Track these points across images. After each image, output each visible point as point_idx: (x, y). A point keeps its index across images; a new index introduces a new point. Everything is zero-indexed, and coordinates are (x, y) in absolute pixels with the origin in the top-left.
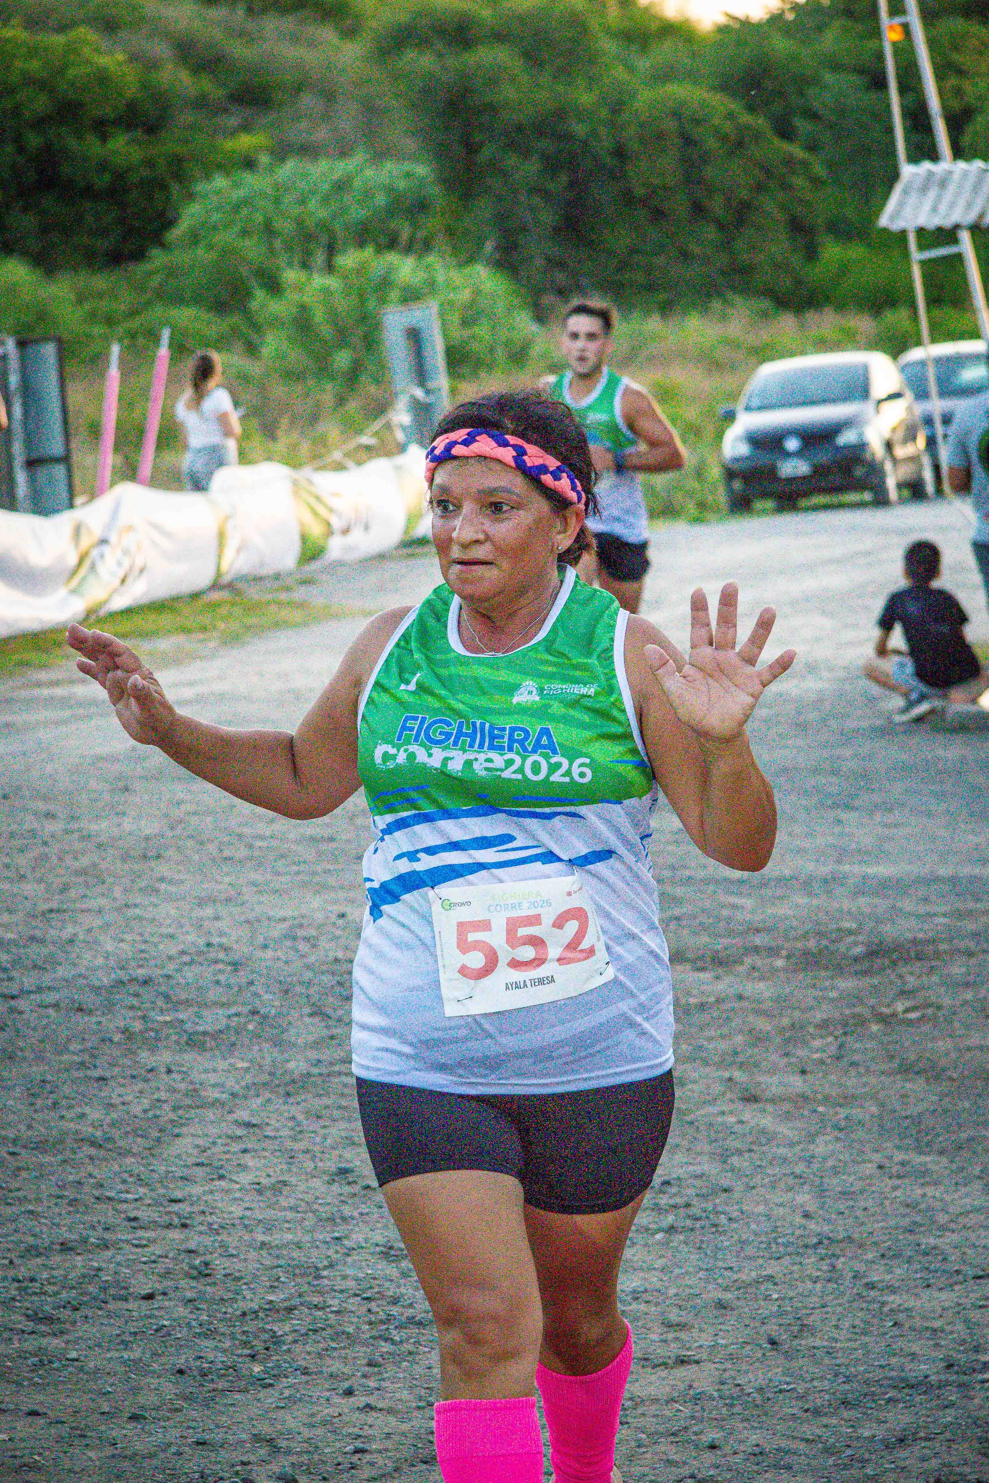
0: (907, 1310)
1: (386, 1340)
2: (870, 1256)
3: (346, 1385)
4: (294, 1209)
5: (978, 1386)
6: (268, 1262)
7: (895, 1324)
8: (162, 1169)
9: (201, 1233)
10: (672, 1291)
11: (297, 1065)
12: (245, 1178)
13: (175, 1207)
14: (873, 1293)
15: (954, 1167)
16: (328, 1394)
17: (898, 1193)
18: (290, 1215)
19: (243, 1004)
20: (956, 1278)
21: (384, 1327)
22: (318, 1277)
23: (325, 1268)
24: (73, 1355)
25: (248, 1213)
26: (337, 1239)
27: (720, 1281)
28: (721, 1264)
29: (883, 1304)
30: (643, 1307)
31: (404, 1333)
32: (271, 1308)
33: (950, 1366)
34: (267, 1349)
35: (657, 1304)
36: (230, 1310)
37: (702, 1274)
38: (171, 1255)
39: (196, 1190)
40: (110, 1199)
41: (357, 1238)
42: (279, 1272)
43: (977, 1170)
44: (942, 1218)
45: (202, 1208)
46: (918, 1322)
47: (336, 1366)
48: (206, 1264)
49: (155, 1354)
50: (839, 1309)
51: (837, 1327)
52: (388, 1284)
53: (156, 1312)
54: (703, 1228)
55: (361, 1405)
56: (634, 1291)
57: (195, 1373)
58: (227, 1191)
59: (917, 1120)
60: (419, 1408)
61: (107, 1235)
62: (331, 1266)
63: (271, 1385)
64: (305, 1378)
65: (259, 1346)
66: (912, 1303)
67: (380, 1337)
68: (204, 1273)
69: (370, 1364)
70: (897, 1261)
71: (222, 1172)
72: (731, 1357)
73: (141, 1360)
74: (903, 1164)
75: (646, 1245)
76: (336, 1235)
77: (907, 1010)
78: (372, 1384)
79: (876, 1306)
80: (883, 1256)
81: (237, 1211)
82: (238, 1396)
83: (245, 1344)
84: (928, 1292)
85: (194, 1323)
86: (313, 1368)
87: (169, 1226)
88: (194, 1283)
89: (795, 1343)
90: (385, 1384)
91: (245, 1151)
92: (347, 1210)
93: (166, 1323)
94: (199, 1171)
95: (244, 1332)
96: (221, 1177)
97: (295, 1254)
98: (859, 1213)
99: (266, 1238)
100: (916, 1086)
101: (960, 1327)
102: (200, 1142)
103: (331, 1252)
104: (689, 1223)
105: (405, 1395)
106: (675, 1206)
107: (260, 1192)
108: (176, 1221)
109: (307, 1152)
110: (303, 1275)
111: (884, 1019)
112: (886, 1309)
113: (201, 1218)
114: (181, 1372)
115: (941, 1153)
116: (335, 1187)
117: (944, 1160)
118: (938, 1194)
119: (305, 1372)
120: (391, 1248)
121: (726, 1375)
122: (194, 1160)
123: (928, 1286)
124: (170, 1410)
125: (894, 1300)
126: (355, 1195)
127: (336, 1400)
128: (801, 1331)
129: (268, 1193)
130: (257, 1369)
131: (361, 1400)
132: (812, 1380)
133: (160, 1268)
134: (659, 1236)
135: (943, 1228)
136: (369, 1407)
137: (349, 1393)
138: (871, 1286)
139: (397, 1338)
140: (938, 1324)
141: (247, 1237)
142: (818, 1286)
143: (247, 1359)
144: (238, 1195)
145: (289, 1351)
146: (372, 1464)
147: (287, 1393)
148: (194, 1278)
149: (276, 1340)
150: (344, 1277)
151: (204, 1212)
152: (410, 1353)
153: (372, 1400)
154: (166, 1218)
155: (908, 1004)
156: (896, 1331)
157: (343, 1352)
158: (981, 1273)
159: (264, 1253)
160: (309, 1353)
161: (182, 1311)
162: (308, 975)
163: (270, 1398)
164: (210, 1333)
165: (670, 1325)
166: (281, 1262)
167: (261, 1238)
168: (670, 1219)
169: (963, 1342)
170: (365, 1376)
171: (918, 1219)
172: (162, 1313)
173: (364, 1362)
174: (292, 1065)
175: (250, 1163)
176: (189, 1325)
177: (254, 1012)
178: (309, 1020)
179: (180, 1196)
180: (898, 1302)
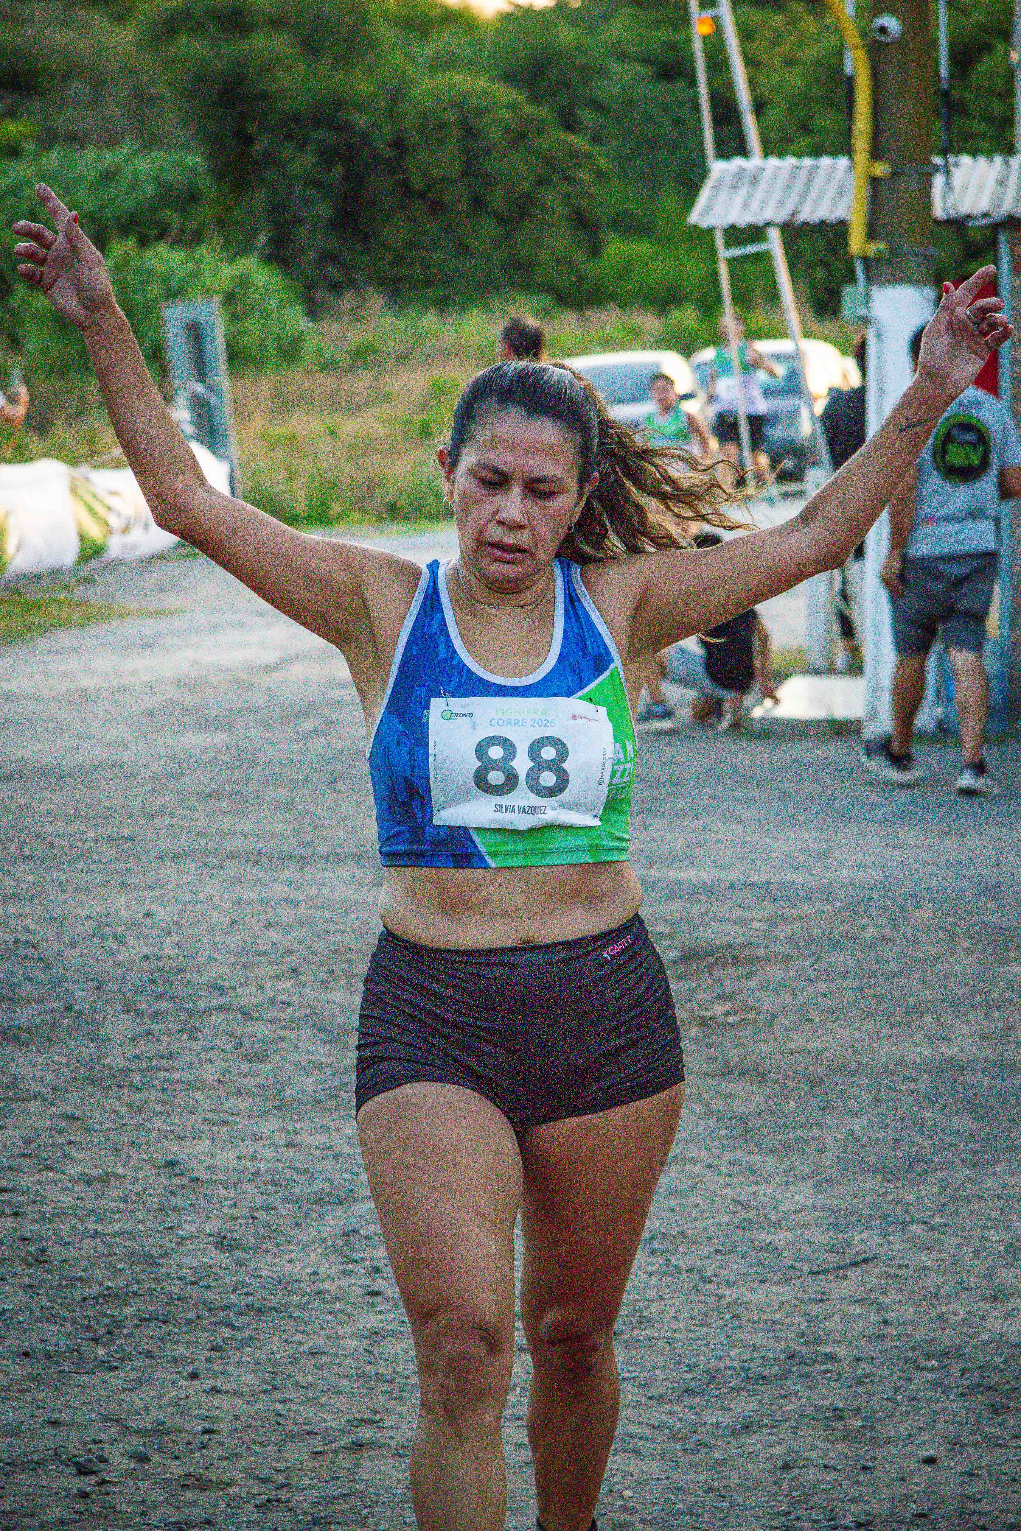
0: (744, 1303)
1: (227, 1326)
2: (705, 1251)
3: (190, 1368)
4: (124, 1200)
5: (820, 1377)
6: (103, 1250)
7: (734, 1317)
9: (34, 1221)
11: (116, 1060)
12: (73, 1170)
13: (5, 1196)
14: (709, 1287)
15: (783, 1167)
16: (173, 1377)
17: (728, 1191)
18: (121, 1206)
19: (57, 1000)
20: (792, 1273)
21: (224, 1314)
22: (154, 1265)
23: (160, 1256)
25: (79, 1203)
26: (170, 1228)
29: (721, 1297)
31: (244, 1320)
32: (111, 1295)
33: (791, 1357)
34: (110, 1333)
36: (69, 1295)
39: (24, 1180)
41: (189, 1228)
42: (114, 1260)
43: (806, 1170)
44: (774, 1216)
45: (33, 1197)
46: (755, 1316)
47: (179, 1350)
48: (43, 1251)
50: (677, 1302)
51: (675, 1318)
52: (223, 1273)
55: (208, 1388)
57: (40, 1355)
58: (56, 1182)
59: (742, 1120)
60: (265, 1391)
62: (166, 1254)
63: (116, 1368)
64: (148, 1362)
65: (101, 1330)
66: (750, 1296)
67: (221, 1323)
68: (40, 1259)
69: (213, 1349)
70: (734, 1256)
71: (50, 1163)
74: (732, 1163)
76: (170, 1225)
77: (726, 1014)
78: (217, 1368)
79: (713, 1299)
80: (717, 1251)
81: (67, 1200)
82: (85, 1378)
83: (88, 1328)
84: (765, 1286)
85: (35, 1308)
86: (157, 1352)
88: (31, 1270)
89: (635, 1333)
90: (229, 1368)
91: (71, 1143)
92: (177, 1202)
93: (8, 1308)
94: (26, 1162)
95: (86, 1317)
96: (49, 1168)
97: (128, 1243)
98: (691, 1210)
99: (99, 1228)
100: (740, 1088)
101: (798, 1319)
102: (24, 1133)
103: (165, 1241)
105: (250, 1379)
107: (89, 1183)
108: (9, 1210)
110: (139, 1263)
111: (704, 1022)
112: (723, 1302)
113: (31, 1208)
114: (26, 1354)
115: (771, 1152)
116: (164, 1180)
117: (773, 1160)
118: (769, 1191)
119: (149, 1355)
120: (224, 1238)
122: (20, 1151)
123: (764, 1281)
124: (19, 1391)
125: (731, 1294)
126: (183, 1187)
127: (182, 1383)
128: (640, 1322)
129: (96, 1184)
130: (101, 1352)
131: (208, 1384)
132: (654, 1368)
135: (776, 1225)
136: (215, 1390)
137: (194, 1376)
138: (706, 1280)
139: (237, 1324)
140: (778, 1316)
141: (80, 1227)
142: (654, 1280)
143: (92, 1343)
144: (67, 1185)
145: (131, 1335)
146: (223, 1444)
147: (133, 1375)
148: (31, 1265)
149: (119, 1325)
150: (181, 1266)
151: (34, 1202)
152: (251, 1338)
153: (219, 1383)
155: (728, 1007)
156: (735, 1323)
157: (186, 1337)
158: (816, 1269)
159: (98, 1240)
160: (151, 1338)
161: (21, 1297)
162: (119, 972)
163: (116, 1379)
164: (52, 1318)
166: (117, 1251)
167: (93, 1226)
169: (803, 1335)
170: (208, 1360)
171: (751, 1215)
173: (207, 1346)
174: (110, 1060)
175: (77, 1155)
176: (30, 1310)
177: (68, 1008)
178: (123, 1016)
179: (10, 1186)
180: (735, 1295)
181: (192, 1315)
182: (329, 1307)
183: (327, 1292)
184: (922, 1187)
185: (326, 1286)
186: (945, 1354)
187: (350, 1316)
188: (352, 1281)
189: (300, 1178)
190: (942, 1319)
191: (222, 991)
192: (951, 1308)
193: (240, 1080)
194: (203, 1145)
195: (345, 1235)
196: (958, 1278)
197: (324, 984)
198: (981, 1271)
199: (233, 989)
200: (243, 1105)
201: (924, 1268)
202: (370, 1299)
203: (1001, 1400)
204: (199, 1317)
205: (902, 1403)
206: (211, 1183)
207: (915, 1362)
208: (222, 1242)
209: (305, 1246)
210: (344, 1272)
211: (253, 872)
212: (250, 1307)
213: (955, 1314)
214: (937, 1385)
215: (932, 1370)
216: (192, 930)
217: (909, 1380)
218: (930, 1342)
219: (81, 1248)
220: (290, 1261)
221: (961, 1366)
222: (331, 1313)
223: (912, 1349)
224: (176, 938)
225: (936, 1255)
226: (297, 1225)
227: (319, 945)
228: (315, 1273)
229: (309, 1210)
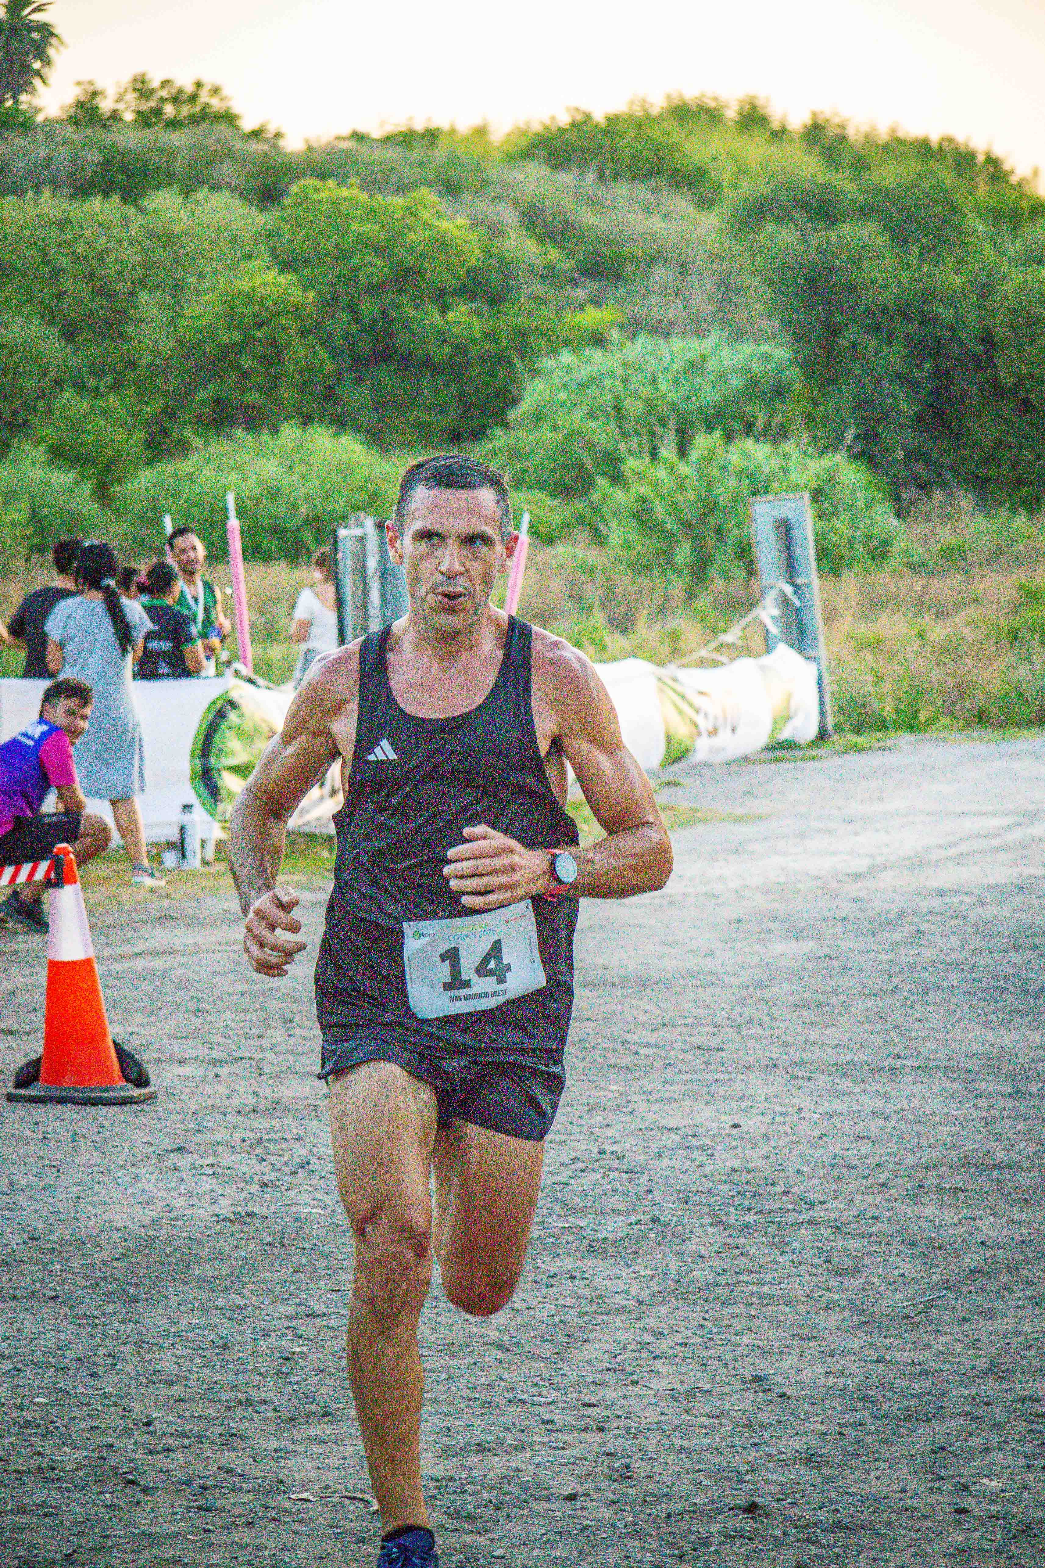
1: (814, 1543)
6: (688, 1465)
8: (573, 1374)
9: (619, 1437)
11: (701, 1274)
12: (658, 1385)
13: (590, 1411)
18: (706, 1421)
19: (644, 1212)
21: (811, 1531)
22: (741, 1481)
23: (747, 1472)
24: (499, 1552)
25: (664, 1418)
26: (756, 1445)
31: (831, 1536)
32: (696, 1512)
34: (695, 1550)
36: (654, 1511)
38: (590, 1457)
39: (610, 1395)
40: (523, 1402)
42: (700, 1476)
45: (617, 1412)
48: (627, 1467)
49: (582, 1552)
52: (811, 1489)
53: (579, 1513)
58: (642, 1397)
61: (522, 1436)
62: (753, 1471)
65: (687, 1547)
67: (808, 1540)
68: (625, 1475)
71: (635, 1377)
73: (567, 1558)
76: (756, 1441)
81: (654, 1417)
83: (673, 1544)
85: (619, 1524)
87: (586, 1429)
88: (615, 1486)
92: (763, 1417)
93: (590, 1523)
94: (611, 1377)
95: (671, 1534)
96: (636, 1383)
97: (715, 1459)
99: (685, 1443)
102: (609, 1347)
103: (752, 1458)
107: (675, 1398)
108: (593, 1424)
109: (719, 1359)
110: (726, 1479)
113: (616, 1422)
116: (751, 1395)
120: (812, 1454)
122: (606, 1366)
126: (771, 1403)
129: (683, 1399)
133: (580, 1469)
139: (824, 1542)
141: (665, 1442)
144: (652, 1400)
145: (716, 1552)
148: (616, 1480)
149: (703, 1541)
150: (768, 1482)
151: (619, 1417)
152: (838, 1556)
154: (582, 1423)
157: (773, 1554)
159: (683, 1456)
160: (737, 1554)
161: (606, 1512)
162: (708, 1185)
164: (637, 1534)
166: (703, 1467)
167: (679, 1442)
172: (585, 1513)
174: (697, 1274)
175: (663, 1369)
176: (614, 1525)
177: (655, 1220)
178: (711, 1229)
179: (593, 1400)
181: (778, 1533)
182: (918, 1525)
183: (915, 1509)
185: (914, 1503)
187: (937, 1534)
188: (941, 1498)
189: (889, 1395)
191: (811, 1205)
193: (828, 1295)
194: (792, 1361)
195: (934, 1452)
197: (915, 1197)
199: (822, 1202)
200: (833, 1320)
202: (957, 1516)
204: (785, 1534)
206: (799, 1398)
208: (810, 1460)
209: (893, 1462)
210: (932, 1489)
211: (843, 1085)
212: (837, 1525)
216: (781, 1143)
219: (666, 1464)
220: (878, 1478)
222: (918, 1530)
224: (764, 1151)
226: (886, 1442)
227: (910, 1160)
228: (904, 1490)
229: (898, 1426)
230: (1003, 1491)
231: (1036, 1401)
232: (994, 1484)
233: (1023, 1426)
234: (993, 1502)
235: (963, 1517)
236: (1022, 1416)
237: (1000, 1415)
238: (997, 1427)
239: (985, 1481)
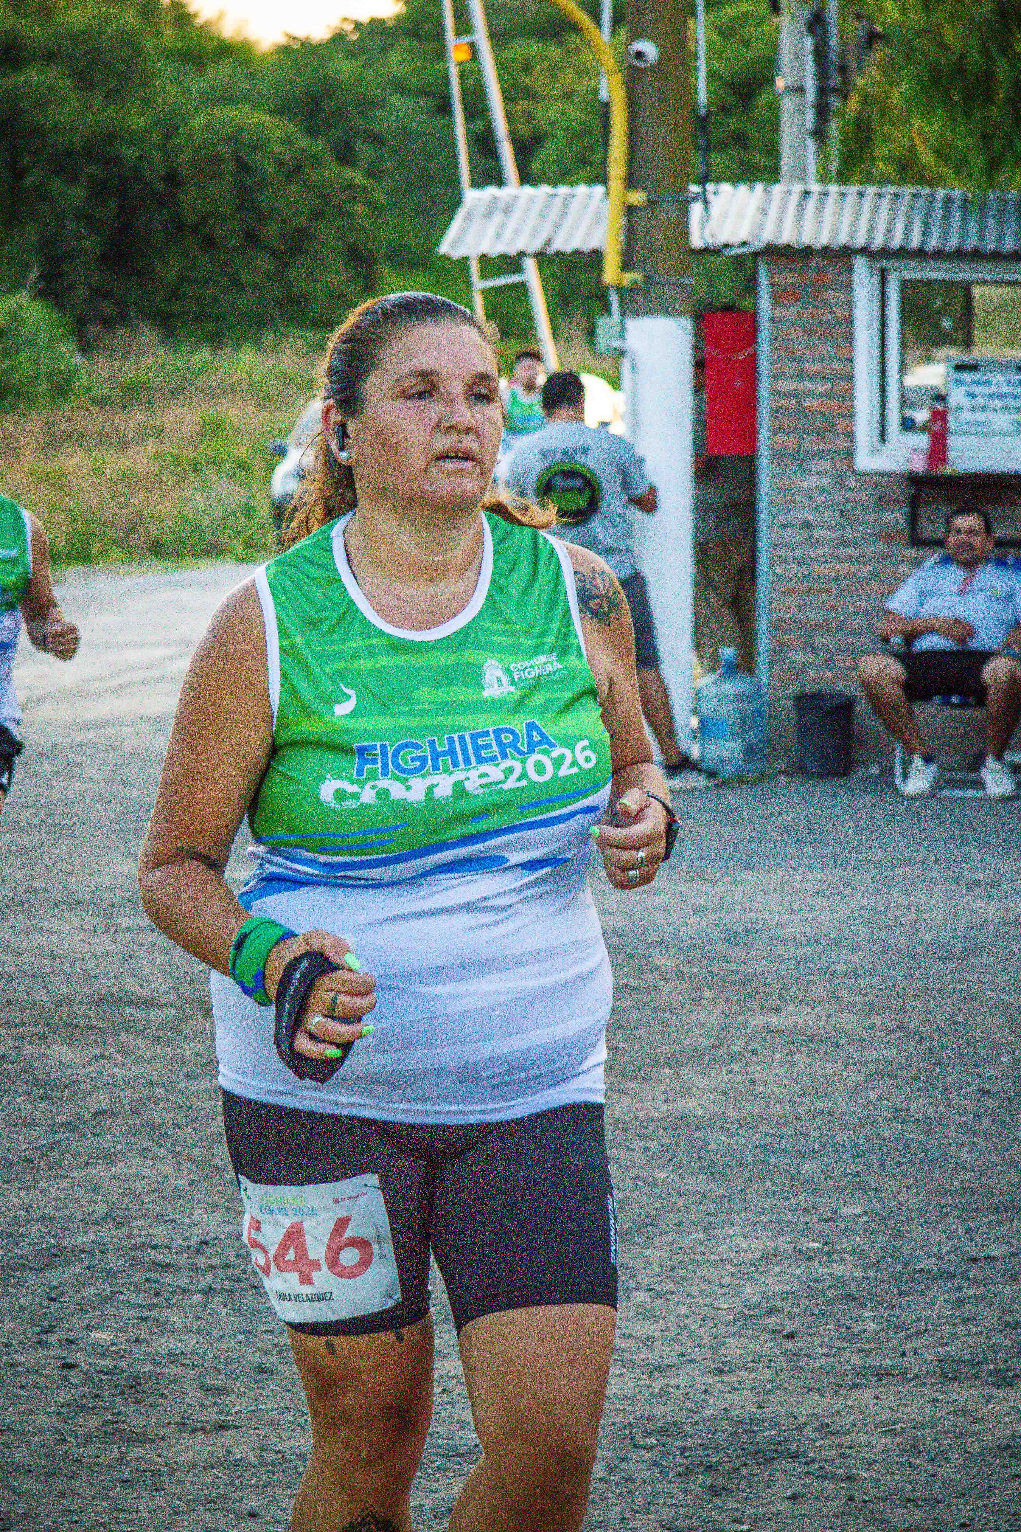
7: (444, 1390)
10: (211, 1355)
27: (261, 1344)
28: (260, 1327)
30: (179, 1370)
35: (195, 1367)
37: (241, 1338)
54: (243, 1289)
56: (171, 1354)
72: (272, 1423)
75: (183, 1307)
104: (228, 1283)
106: (212, 1267)
121: (268, 1441)
125: (442, 1366)
134: (196, 1298)
156: (445, 1398)
165: (207, 1389)
168: (209, 1279)
180: (447, 1368)
183: (20, 1364)
184: (649, 1252)
185: (21, 1359)
186: (664, 1431)
187: (42, 1390)
188: (48, 1353)
190: (664, 1394)
192: (674, 1381)
196: (682, 1349)
198: (707, 1342)
201: (648, 1338)
202: (65, 1372)
203: (720, 1481)
205: (617, 1485)
207: (632, 1439)
210: (39, 1343)
213: (678, 1387)
214: (656, 1464)
215: (649, 1448)
217: (625, 1459)
218: (649, 1418)
221: (680, 1444)
222: (22, 1387)
223: (630, 1425)
225: (662, 1324)
228: (9, 1345)
229: (10, 1276)
230: (114, 1344)
231: (155, 1248)
232: (105, 1337)
233: (138, 1276)
234: (103, 1356)
235: (71, 1372)
236: (137, 1263)
237: (116, 1263)
238: (112, 1275)
239: (95, 1334)
